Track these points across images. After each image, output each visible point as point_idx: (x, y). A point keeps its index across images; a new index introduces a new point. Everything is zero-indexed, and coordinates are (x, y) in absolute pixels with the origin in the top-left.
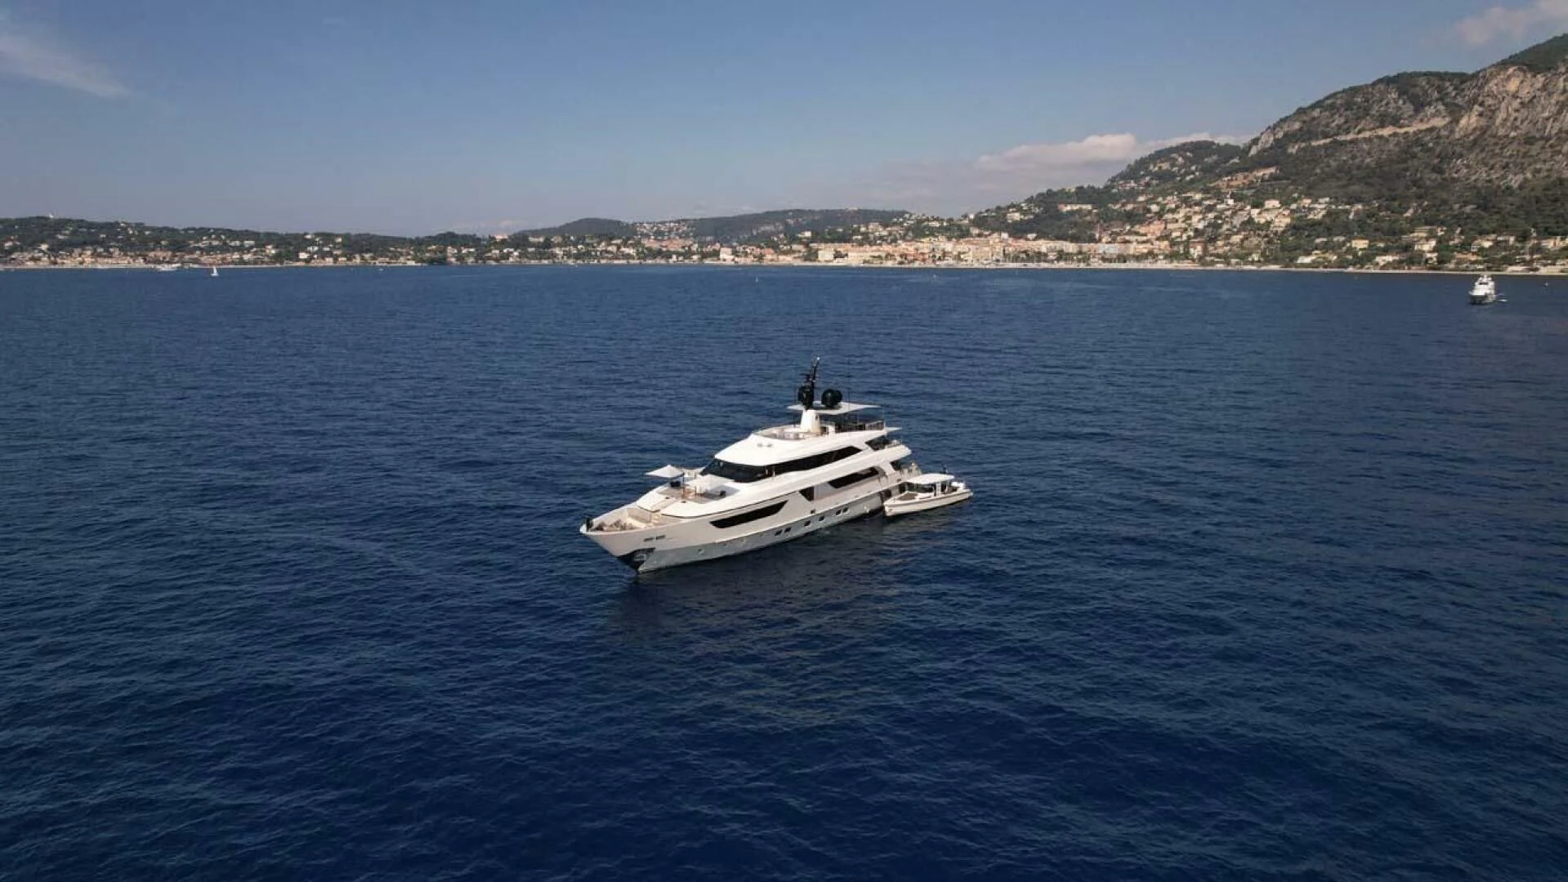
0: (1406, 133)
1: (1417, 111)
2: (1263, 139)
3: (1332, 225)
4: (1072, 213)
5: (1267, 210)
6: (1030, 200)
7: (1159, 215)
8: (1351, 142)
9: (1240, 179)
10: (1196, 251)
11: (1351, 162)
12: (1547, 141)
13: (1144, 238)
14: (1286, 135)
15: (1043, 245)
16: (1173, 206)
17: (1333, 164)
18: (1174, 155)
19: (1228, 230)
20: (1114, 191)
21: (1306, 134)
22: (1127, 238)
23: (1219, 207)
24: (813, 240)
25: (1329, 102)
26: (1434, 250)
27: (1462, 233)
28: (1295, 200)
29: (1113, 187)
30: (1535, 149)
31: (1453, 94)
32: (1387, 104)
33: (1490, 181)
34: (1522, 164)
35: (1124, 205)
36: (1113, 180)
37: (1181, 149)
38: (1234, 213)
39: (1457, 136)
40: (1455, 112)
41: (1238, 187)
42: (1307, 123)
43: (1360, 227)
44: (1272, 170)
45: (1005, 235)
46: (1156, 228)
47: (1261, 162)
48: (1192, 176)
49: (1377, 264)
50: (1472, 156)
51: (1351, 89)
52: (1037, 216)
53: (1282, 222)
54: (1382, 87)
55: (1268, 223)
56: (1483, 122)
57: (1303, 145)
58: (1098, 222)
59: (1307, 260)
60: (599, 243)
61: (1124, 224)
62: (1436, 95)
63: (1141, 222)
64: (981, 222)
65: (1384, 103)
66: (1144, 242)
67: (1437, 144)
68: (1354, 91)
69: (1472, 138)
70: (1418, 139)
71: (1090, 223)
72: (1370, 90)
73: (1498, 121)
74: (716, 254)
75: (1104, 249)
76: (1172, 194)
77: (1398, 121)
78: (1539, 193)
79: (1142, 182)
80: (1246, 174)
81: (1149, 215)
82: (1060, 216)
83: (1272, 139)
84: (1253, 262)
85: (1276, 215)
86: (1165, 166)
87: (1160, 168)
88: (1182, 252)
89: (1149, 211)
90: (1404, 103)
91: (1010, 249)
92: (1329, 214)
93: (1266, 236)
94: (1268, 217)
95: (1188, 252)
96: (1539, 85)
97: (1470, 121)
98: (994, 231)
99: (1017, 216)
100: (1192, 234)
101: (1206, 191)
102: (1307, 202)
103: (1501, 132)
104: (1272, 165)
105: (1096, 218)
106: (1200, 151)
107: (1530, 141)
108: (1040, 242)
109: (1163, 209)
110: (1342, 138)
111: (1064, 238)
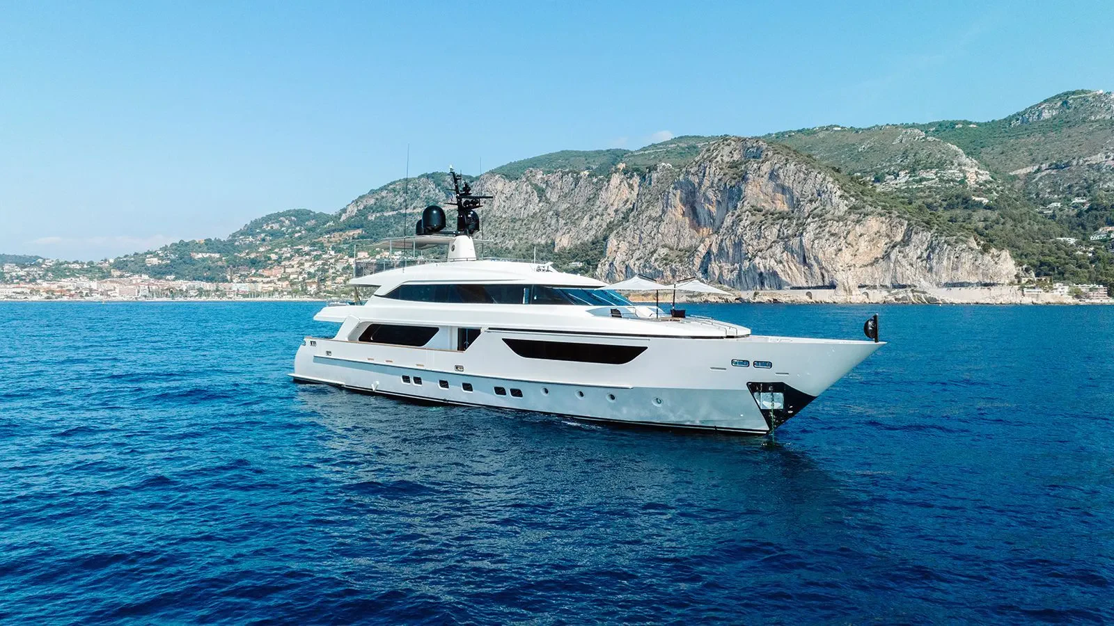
2: (349, 209)
4: (204, 260)
6: (165, 249)
7: (279, 261)
8: (410, 215)
9: (336, 237)
10: (312, 289)
11: (411, 228)
12: (523, 221)
13: (268, 279)
14: (365, 208)
15: (183, 284)
16: (289, 255)
18: (282, 218)
19: (333, 273)
20: (237, 243)
21: (380, 206)
22: (254, 279)
23: (324, 256)
25: (391, 186)
28: (378, 253)
29: (236, 241)
30: (517, 225)
32: (429, 191)
33: (496, 244)
34: (512, 234)
35: (247, 254)
36: (234, 235)
37: (287, 214)
38: (337, 261)
41: (336, 242)
42: (377, 201)
44: (359, 231)
45: (145, 277)
46: (277, 272)
47: (350, 226)
48: (300, 234)
51: (405, 179)
52: (172, 261)
54: (424, 179)
57: (378, 215)
58: (228, 267)
61: (250, 268)
63: (264, 267)
64: (121, 265)
65: (427, 190)
66: (268, 282)
68: (407, 181)
70: (450, 215)
71: (221, 267)
72: (417, 181)
75: (237, 289)
76: (286, 246)
79: (259, 238)
80: (341, 233)
81: (269, 262)
82: (192, 262)
83: (356, 209)
86: (276, 226)
87: (272, 227)
88: (300, 289)
89: (270, 259)
90: (439, 192)
91: (154, 287)
95: (306, 289)
96: (514, 187)
98: (134, 272)
99: (155, 261)
100: (306, 276)
101: (313, 245)
103: (498, 214)
104: (358, 228)
105: (225, 264)
106: (301, 216)
107: (514, 221)
108: (180, 282)
109: (280, 258)
110: (403, 211)
111: (200, 279)
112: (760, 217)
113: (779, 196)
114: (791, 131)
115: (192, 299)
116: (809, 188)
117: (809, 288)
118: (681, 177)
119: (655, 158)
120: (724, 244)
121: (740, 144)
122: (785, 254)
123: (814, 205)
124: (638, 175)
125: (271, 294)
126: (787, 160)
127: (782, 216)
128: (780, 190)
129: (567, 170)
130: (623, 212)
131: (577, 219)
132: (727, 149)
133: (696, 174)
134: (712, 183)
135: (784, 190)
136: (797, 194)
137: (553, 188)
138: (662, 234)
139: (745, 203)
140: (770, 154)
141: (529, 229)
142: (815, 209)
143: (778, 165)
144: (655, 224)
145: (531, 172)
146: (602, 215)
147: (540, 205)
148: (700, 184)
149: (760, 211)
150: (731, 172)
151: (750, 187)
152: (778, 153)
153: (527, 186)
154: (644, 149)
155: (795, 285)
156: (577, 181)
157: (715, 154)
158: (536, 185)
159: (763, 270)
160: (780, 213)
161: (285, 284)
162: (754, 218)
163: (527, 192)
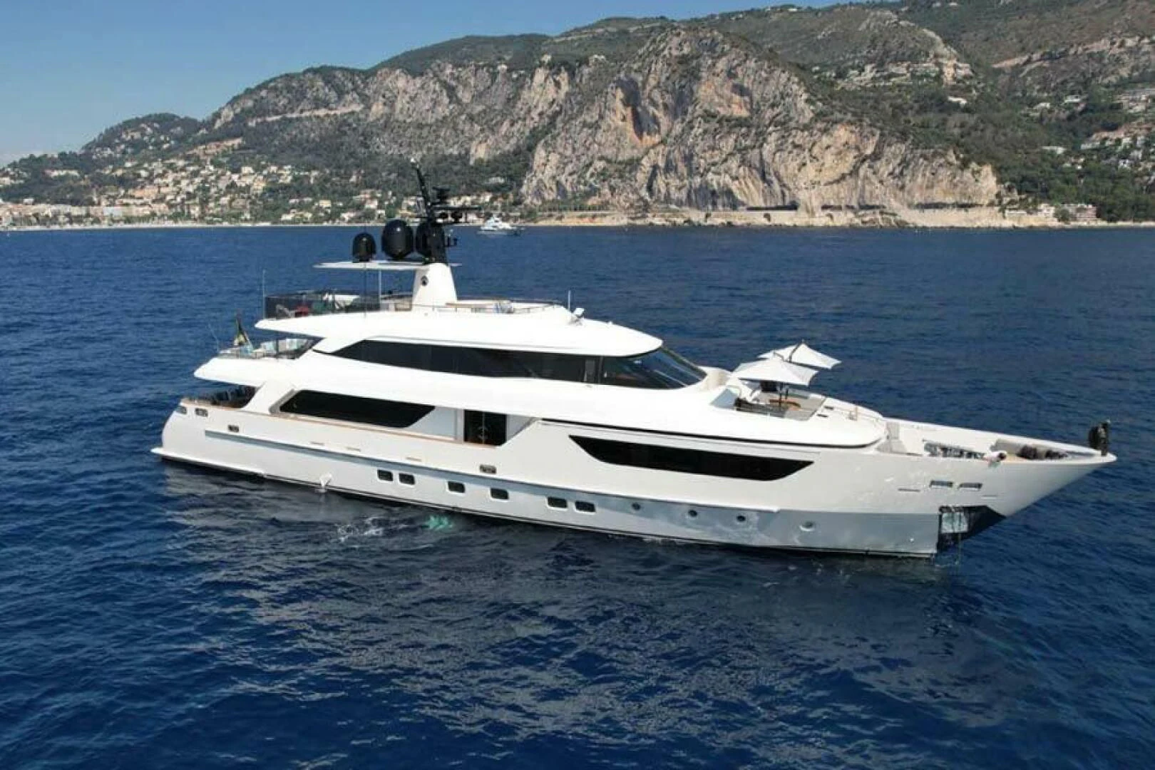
0: (335, 115)
1: (340, 97)
2: (224, 112)
3: (299, 187)
4: (61, 179)
5: (245, 175)
6: (14, 165)
7: (150, 179)
8: (298, 119)
9: (213, 148)
10: (195, 212)
11: (300, 136)
12: (430, 127)
13: (140, 202)
14: (243, 110)
15: (47, 209)
16: (161, 172)
17: (288, 138)
18: (143, 125)
19: (216, 193)
20: (95, 157)
21: (260, 110)
22: (125, 201)
23: (202, 172)
25: (271, 84)
26: (379, 207)
27: (394, 194)
28: (265, 167)
29: (92, 154)
30: (425, 132)
31: (362, 86)
32: (317, 90)
34: (419, 143)
35: (113, 170)
36: (88, 147)
37: (148, 119)
38: (218, 178)
39: (371, 119)
40: (366, 101)
41: (214, 154)
43: (322, 190)
44: (237, 141)
46: (150, 192)
47: (227, 133)
48: (168, 145)
49: (344, 219)
50: (386, 135)
51: (287, 75)
52: (27, 180)
53: (259, 186)
54: (310, 75)
55: (248, 187)
56: (387, 110)
57: (259, 120)
58: (93, 187)
59: (288, 217)
61: (117, 188)
62: (350, 85)
63: (134, 187)
65: (315, 89)
66: (141, 205)
67: (359, 125)
68: (289, 77)
69: (382, 121)
70: (345, 120)
71: (84, 187)
72: (302, 77)
73: (398, 111)
75: (108, 211)
76: (156, 160)
77: (328, 105)
78: (433, 166)
79: (118, 150)
80: (217, 143)
81: (140, 180)
82: (49, 182)
83: (232, 113)
84: (246, 220)
85: (253, 180)
86: (137, 135)
87: (132, 137)
89: (139, 176)
90: (329, 90)
91: (16, 213)
92: (295, 179)
93: (249, 198)
94: (248, 181)
95: (187, 213)
96: (418, 85)
97: (378, 109)
99: (6, 181)
100: (185, 196)
101: (187, 158)
102: (274, 169)
103: (401, 118)
104: (236, 136)
105: (90, 183)
106: (165, 121)
107: (420, 126)
108: (42, 206)
109: (151, 174)
110: (289, 116)
111: (64, 202)
112: (714, 125)
113: (737, 98)
114: (737, 13)
116: (770, 89)
117: (767, 209)
118: (622, 75)
119: (579, 46)
120: (671, 157)
121: (692, 33)
122: (741, 169)
123: (777, 110)
124: (566, 70)
125: (146, 219)
126: (746, 55)
127: (740, 122)
128: (738, 91)
129: (481, 63)
130: (548, 116)
131: (495, 125)
132: (676, 40)
133: (638, 71)
134: (659, 83)
135: (741, 90)
136: (756, 96)
137: (465, 86)
138: (599, 144)
139: (697, 107)
140: (727, 47)
141: (438, 137)
142: (777, 115)
143: (736, 62)
144: (590, 131)
145: (439, 66)
146: (525, 119)
147: (451, 107)
148: (645, 83)
149: (714, 116)
150: (681, 69)
151: (703, 88)
152: (737, 47)
153: (435, 83)
154: (567, 34)
155: (751, 205)
156: (494, 76)
157: (662, 46)
158: (445, 82)
159: (716, 187)
160: (737, 120)
161: (163, 206)
162: (707, 126)
163: (435, 91)
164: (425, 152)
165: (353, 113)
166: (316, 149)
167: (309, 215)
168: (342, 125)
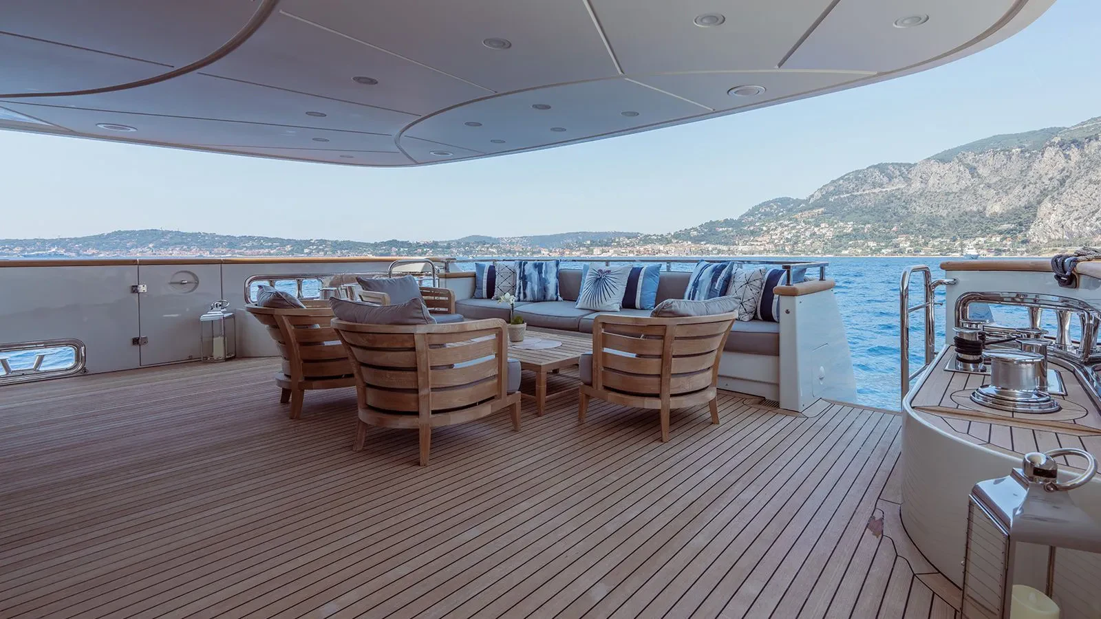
0: (886, 191)
1: (890, 180)
2: (816, 194)
3: (856, 235)
4: (723, 232)
5: (822, 228)
6: (701, 226)
7: (768, 231)
8: (860, 195)
9: (806, 214)
10: (789, 249)
11: (861, 205)
12: (955, 194)
13: (760, 243)
14: (827, 193)
15: (710, 247)
16: (774, 227)
17: (853, 206)
18: (771, 204)
19: (804, 238)
21: (838, 192)
22: (752, 243)
23: (798, 227)
24: (591, 245)
25: (846, 177)
27: (923, 238)
28: (836, 223)
29: (742, 220)
30: (951, 197)
31: (906, 173)
32: (875, 177)
33: (932, 213)
34: (946, 205)
35: (749, 227)
36: (741, 216)
37: (775, 201)
38: (806, 230)
39: (911, 192)
40: (908, 180)
41: (806, 217)
42: (836, 187)
43: (871, 236)
44: (822, 209)
45: (690, 243)
46: (767, 238)
47: (817, 205)
48: (782, 213)
49: (883, 253)
50: (921, 201)
52: (705, 233)
53: (830, 234)
54: (871, 170)
55: (824, 235)
56: (922, 185)
57: (836, 197)
58: (737, 236)
59: (847, 252)
60: (477, 246)
61: (750, 236)
62: (898, 173)
63: (759, 236)
64: (677, 236)
66: (760, 245)
67: (902, 196)
68: (858, 172)
69: (918, 193)
70: (893, 194)
71: (733, 236)
72: (866, 171)
73: (930, 185)
74: (539, 252)
75: (742, 248)
76: (773, 222)
77: (882, 185)
78: (957, 218)
79: (757, 217)
80: (810, 211)
81: (762, 232)
82: (717, 233)
83: (820, 194)
84: (818, 253)
85: (827, 231)
86: (768, 209)
87: (765, 210)
88: (781, 249)
89: (762, 230)
90: (883, 177)
91: (694, 249)
92: (854, 230)
93: (823, 241)
94: (824, 231)
95: (784, 249)
96: (947, 168)
97: (917, 185)
98: (684, 240)
99: (695, 233)
100: (785, 240)
101: (790, 220)
102: (841, 224)
103: (933, 190)
104: (822, 207)
105: (736, 234)
106: (784, 202)
107: (947, 194)
108: (708, 245)
109: (769, 229)
110: (855, 193)
111: (720, 243)
115: (713, 256)
119: (1095, 130)
124: (1076, 146)
125: (760, 252)
129: (999, 149)
130: (1058, 180)
131: (1009, 189)
137: (984, 165)
141: (961, 199)
145: (964, 154)
146: (1036, 183)
147: (972, 180)
153: (960, 166)
154: (1084, 123)
156: (1009, 158)
158: (968, 164)
161: (771, 246)
163: (959, 171)
164: (949, 210)
165: (899, 189)
166: (872, 211)
167: (860, 251)
168: (890, 198)
